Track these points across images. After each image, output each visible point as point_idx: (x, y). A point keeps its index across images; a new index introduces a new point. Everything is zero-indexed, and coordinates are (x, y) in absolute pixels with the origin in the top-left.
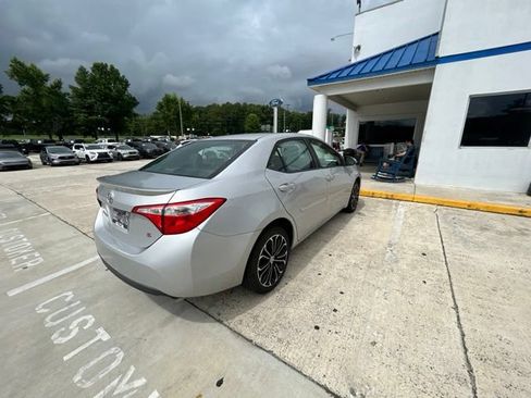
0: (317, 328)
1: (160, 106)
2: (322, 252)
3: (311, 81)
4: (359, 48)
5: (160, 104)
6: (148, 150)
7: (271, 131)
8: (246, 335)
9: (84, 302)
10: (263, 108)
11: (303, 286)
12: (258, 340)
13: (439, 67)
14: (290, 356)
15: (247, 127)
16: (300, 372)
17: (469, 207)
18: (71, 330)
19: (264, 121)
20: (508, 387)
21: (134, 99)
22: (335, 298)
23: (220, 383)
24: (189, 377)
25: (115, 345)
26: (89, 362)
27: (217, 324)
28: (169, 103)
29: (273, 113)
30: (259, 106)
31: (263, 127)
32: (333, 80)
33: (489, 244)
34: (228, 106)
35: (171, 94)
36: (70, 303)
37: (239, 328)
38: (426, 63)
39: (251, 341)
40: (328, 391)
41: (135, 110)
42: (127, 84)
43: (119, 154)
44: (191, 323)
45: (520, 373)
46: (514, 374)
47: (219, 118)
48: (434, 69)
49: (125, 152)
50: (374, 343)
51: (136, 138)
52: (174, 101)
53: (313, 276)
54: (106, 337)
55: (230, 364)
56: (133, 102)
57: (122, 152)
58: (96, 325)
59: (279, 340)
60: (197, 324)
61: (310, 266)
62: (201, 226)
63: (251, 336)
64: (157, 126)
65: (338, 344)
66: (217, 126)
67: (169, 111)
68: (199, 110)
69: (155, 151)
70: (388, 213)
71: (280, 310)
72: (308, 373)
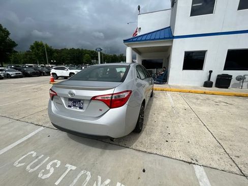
0: (167, 141)
1: (32, 48)
2: (150, 113)
3: (125, 41)
4: (140, 28)
5: (32, 46)
6: (29, 72)
7: (97, 63)
8: (142, 150)
9: (46, 155)
10: (92, 52)
11: (152, 127)
12: (149, 151)
13: (175, 40)
14: (164, 154)
15: (84, 61)
16: (171, 158)
17: (189, 92)
18: (49, 170)
19: (93, 58)
20: (231, 145)
21: (14, 42)
22: (166, 129)
23: (144, 171)
24: (129, 172)
25: (82, 170)
26: (72, 181)
27: (127, 149)
28: (38, 46)
29: (98, 54)
30: (89, 51)
31: (92, 61)
32: (134, 41)
33: (202, 104)
34: (73, 50)
35: (39, 41)
36: (37, 157)
37: (138, 148)
38: (169, 38)
39: (146, 152)
40: (185, 162)
41: (15, 49)
42: (8, 33)
43: (8, 74)
44: (114, 151)
45: (231, 141)
46: (230, 141)
47: (69, 56)
48: (173, 41)
49: (12, 73)
50: (189, 142)
51: (17, 65)
52: (41, 45)
53: (153, 122)
54: (74, 168)
55: (143, 163)
56: (13, 44)
57: (10, 73)
58: (63, 163)
59: (156, 149)
60: (118, 151)
61: (150, 119)
62: (127, 103)
63: (145, 150)
64: (31, 58)
65: (178, 145)
66: (68, 60)
67: (39, 50)
68: (57, 51)
69: (34, 73)
70: (165, 96)
71: (149, 138)
72: (174, 157)
